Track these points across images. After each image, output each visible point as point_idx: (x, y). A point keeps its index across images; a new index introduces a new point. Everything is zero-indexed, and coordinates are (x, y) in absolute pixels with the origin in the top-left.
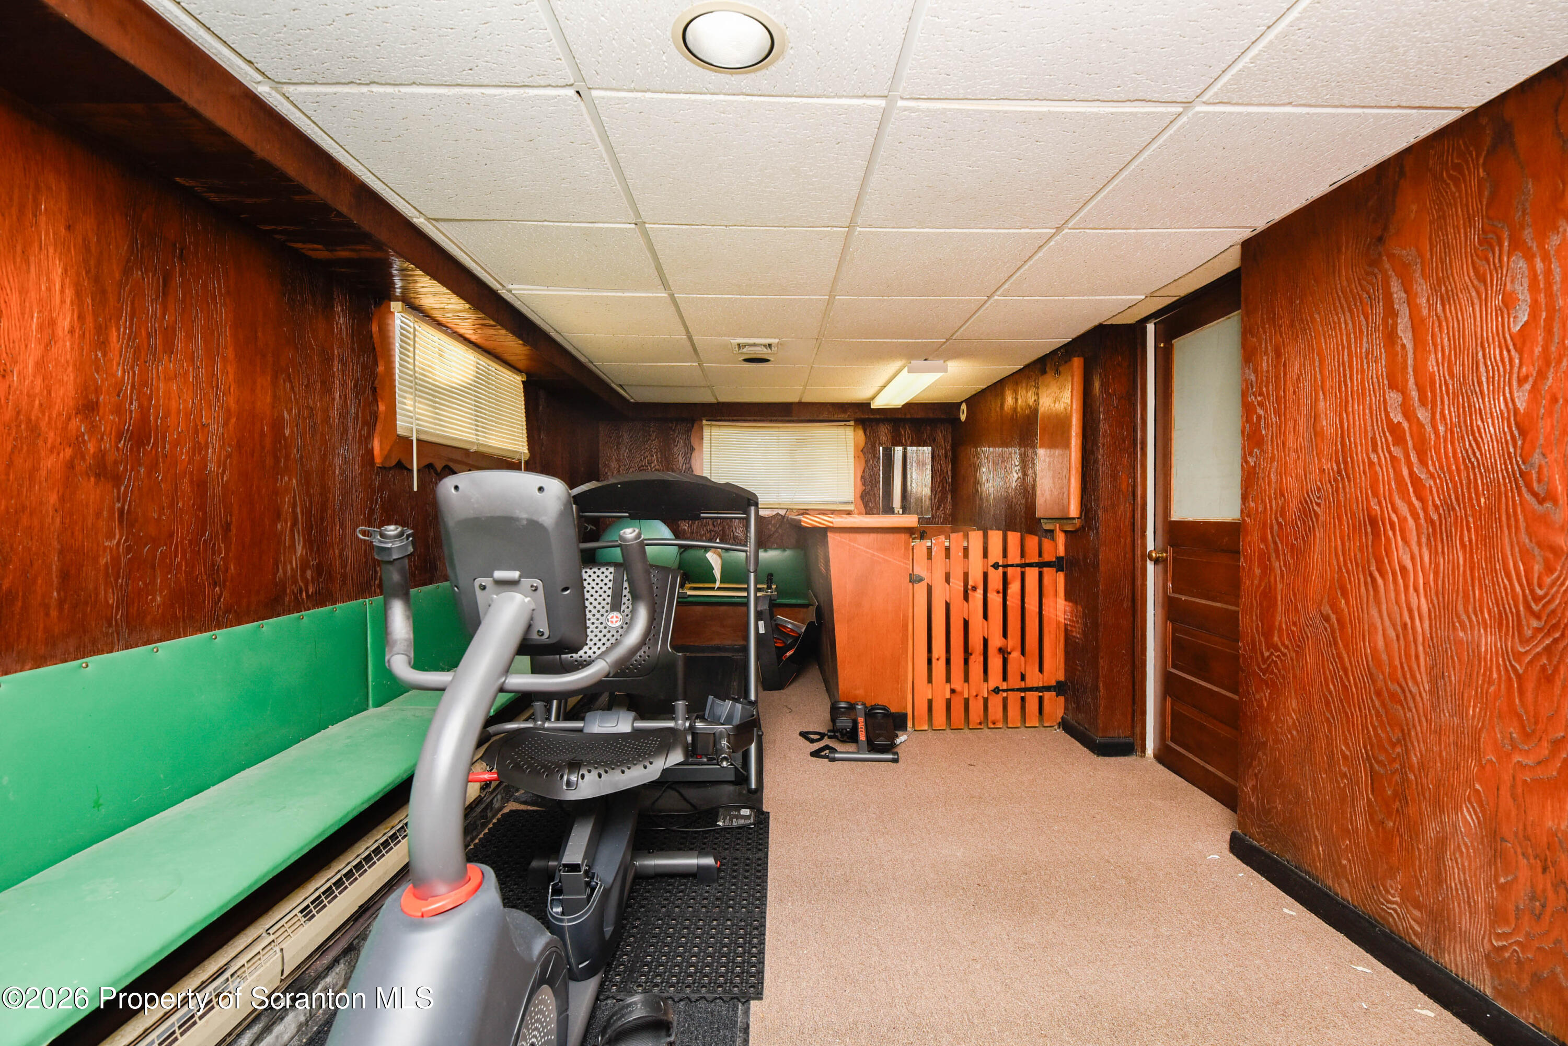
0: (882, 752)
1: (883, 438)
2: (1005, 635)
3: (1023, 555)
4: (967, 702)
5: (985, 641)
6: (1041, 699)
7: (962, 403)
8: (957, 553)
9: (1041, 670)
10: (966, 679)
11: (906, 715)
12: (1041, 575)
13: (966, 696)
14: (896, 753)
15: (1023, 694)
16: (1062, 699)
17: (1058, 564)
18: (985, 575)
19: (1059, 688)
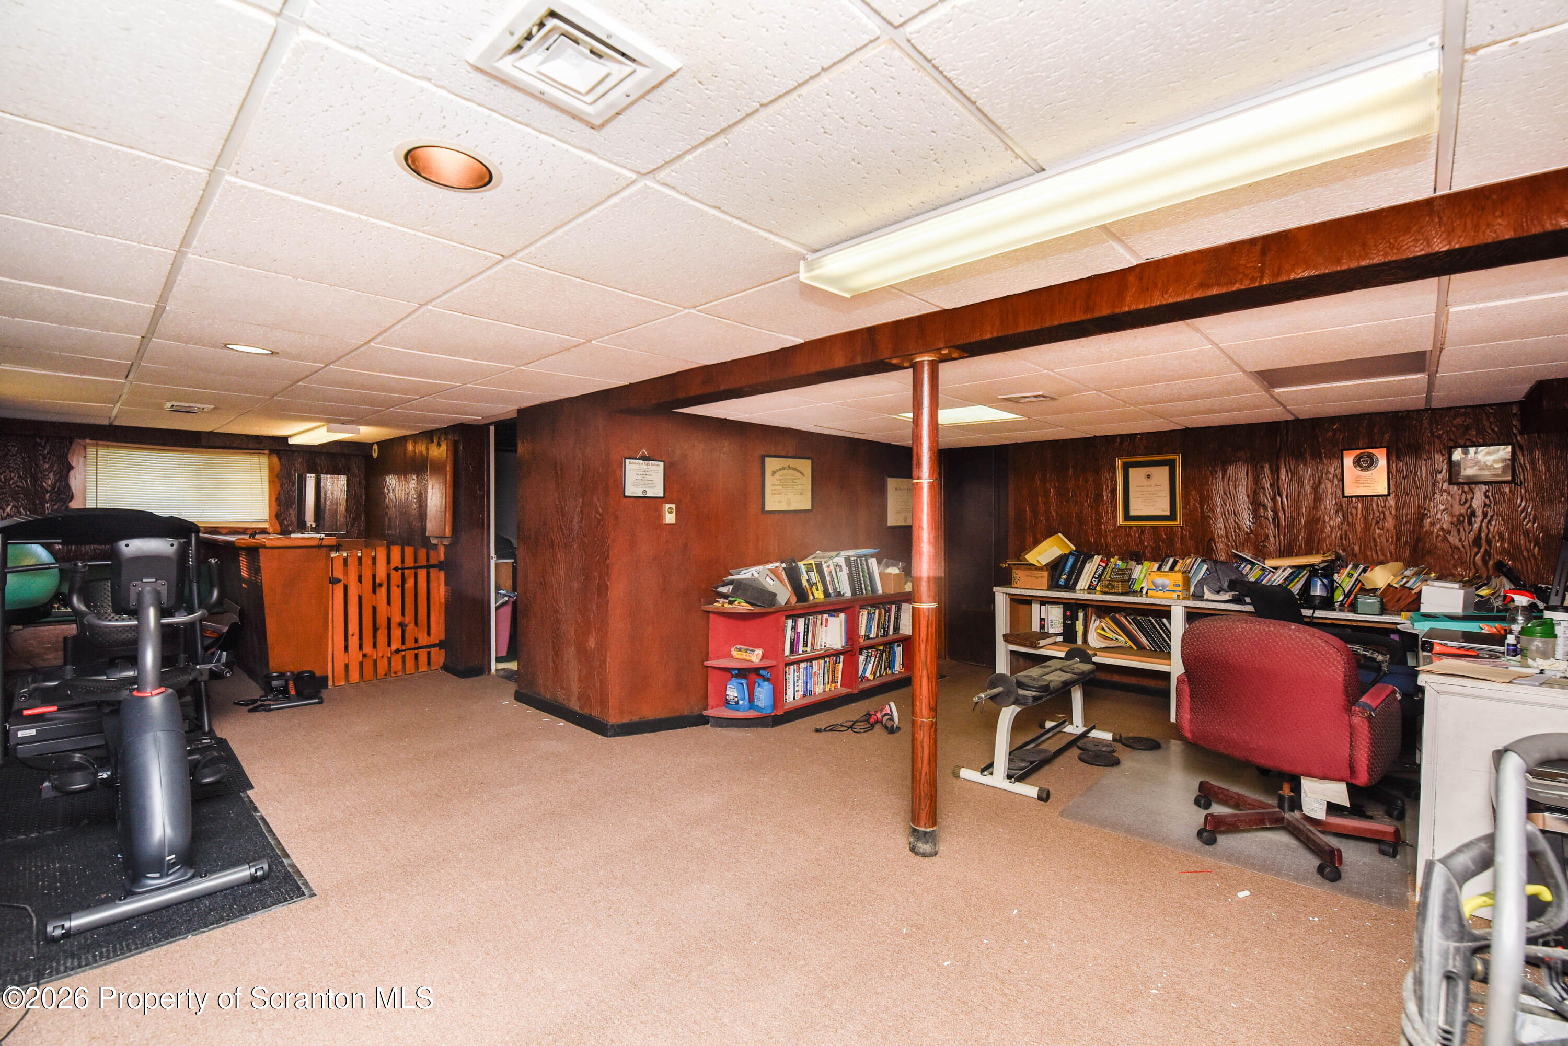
0: (311, 698)
1: (298, 465)
2: (403, 614)
3: (416, 560)
4: (375, 662)
5: (389, 619)
6: (429, 653)
7: (374, 443)
8: (367, 562)
9: (429, 634)
10: (375, 645)
11: (327, 676)
12: (428, 573)
13: (375, 658)
14: (322, 698)
15: (416, 651)
16: (443, 651)
17: (440, 566)
18: (389, 576)
19: (441, 645)
